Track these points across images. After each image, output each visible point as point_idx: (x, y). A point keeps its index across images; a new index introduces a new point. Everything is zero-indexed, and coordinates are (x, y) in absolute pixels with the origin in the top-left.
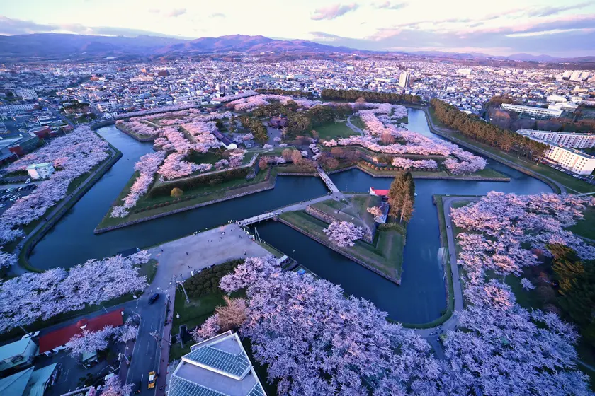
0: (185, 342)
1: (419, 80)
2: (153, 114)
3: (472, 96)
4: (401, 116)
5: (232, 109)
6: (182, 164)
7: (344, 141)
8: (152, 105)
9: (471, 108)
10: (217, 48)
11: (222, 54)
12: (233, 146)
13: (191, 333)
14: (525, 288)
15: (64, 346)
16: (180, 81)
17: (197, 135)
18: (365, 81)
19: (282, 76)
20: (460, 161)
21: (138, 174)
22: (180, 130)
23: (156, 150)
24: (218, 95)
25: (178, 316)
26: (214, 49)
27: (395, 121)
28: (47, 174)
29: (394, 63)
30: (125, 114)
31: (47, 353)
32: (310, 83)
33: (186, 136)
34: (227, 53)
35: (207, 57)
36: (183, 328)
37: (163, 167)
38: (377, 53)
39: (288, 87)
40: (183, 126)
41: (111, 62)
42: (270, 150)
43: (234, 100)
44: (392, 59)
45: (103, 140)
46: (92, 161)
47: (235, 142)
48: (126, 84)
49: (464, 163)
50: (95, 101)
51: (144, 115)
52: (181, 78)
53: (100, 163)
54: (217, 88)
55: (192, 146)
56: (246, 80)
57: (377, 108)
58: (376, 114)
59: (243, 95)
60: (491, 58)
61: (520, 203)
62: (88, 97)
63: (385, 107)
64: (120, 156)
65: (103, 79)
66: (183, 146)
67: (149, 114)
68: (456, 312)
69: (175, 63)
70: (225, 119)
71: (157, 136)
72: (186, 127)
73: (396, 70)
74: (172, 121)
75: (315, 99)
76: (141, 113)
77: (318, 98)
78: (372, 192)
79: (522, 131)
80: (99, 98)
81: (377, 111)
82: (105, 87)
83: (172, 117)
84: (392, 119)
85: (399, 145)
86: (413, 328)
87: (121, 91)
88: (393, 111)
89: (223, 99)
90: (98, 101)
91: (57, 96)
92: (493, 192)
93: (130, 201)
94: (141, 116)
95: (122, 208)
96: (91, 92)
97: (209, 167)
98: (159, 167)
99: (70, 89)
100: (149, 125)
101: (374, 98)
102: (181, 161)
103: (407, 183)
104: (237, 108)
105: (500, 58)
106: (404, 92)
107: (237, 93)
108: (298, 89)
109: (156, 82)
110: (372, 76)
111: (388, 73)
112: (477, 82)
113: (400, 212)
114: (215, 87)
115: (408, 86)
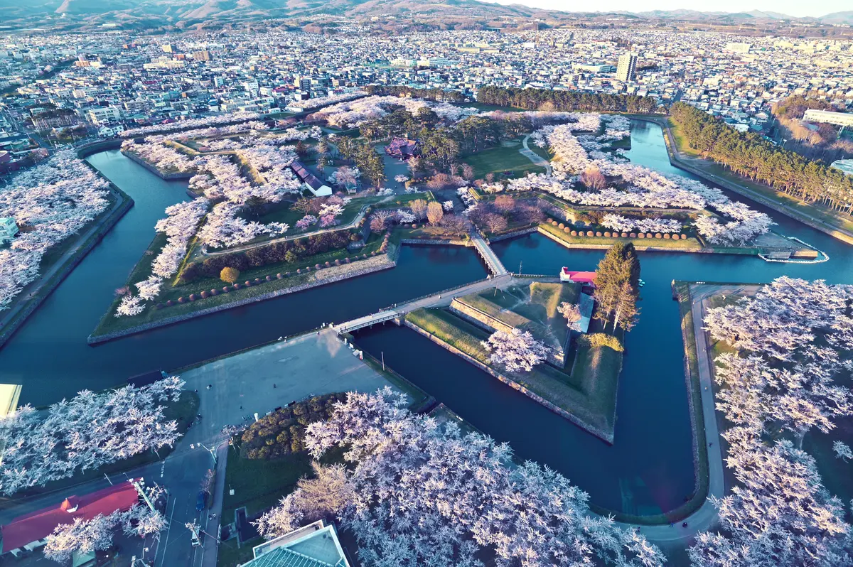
0: (243, 538)
1: (653, 68)
2: (185, 129)
3: (750, 94)
4: (619, 135)
5: (323, 123)
6: (238, 223)
7: (519, 184)
8: (183, 113)
9: (748, 119)
10: (295, 8)
11: (304, 19)
12: (325, 191)
13: (254, 524)
14: (840, 459)
15: (41, 540)
16: (231, 68)
17: (264, 170)
18: (554, 70)
19: (409, 62)
20: (723, 219)
21: (163, 240)
22: (233, 159)
23: (191, 196)
24: (298, 97)
25: (232, 492)
26: (288, 11)
27: (607, 145)
28: (7, 237)
29: (607, 35)
30: (137, 130)
31: (15, 552)
32: (457, 75)
33: (244, 171)
34: (312, 18)
35: (279, 24)
36: (242, 514)
37: (206, 227)
38: (577, 15)
39: (420, 82)
40: (238, 152)
41: (110, 32)
42: (387, 199)
43: (327, 105)
44: (605, 27)
45: (100, 176)
46: (80, 217)
47: (329, 184)
48: (138, 74)
49: (731, 225)
50: (85, 105)
51: (172, 131)
52: (233, 64)
53: (97, 217)
54: (297, 84)
55: (255, 192)
56: (347, 69)
57: (576, 121)
58: (575, 132)
59: (342, 96)
60: (788, 21)
61: (834, 299)
62: (73, 98)
63: (590, 121)
64: (131, 205)
65: (97, 65)
66: (239, 193)
67: (179, 130)
68: (712, 499)
69: (223, 35)
70: (310, 140)
71: (193, 171)
72: (245, 155)
73: (611, 48)
74: (220, 145)
75: (468, 105)
76: (166, 127)
77: (473, 103)
78: (564, 276)
79: (843, 161)
80: (90, 99)
81: (577, 126)
82: (101, 78)
83: (218, 137)
84: (602, 141)
85: (612, 190)
86: (634, 522)
87: (129, 86)
88: (604, 125)
89: (308, 103)
90: (90, 104)
91: (20, 96)
92: (785, 278)
93: (148, 289)
94: (165, 133)
95: (135, 300)
96: (77, 87)
97: (284, 227)
98: (198, 229)
99: (42, 82)
100: (179, 151)
101: (575, 100)
102: (235, 217)
103: (627, 265)
104: (332, 121)
105: (806, 20)
106: (625, 89)
107: (330, 93)
108: (437, 86)
109: (190, 70)
110: (567, 60)
111: (597, 54)
112: (760, 68)
113: (613, 313)
114: (292, 80)
115: (633, 77)
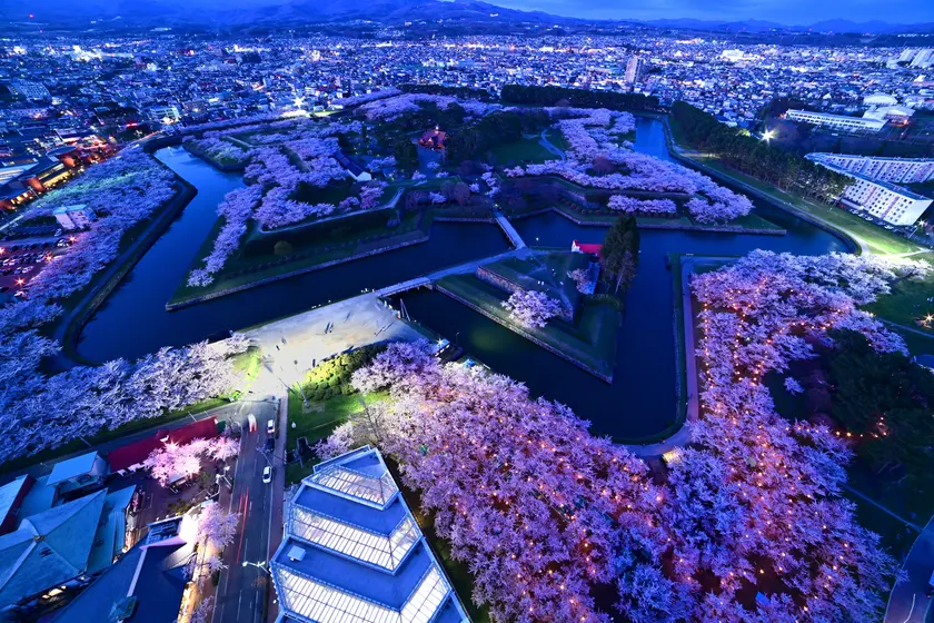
0: (305, 461)
1: (658, 71)
2: (239, 125)
3: (740, 96)
4: (625, 129)
5: (362, 117)
6: (289, 205)
7: (535, 169)
8: (237, 111)
9: (737, 117)
10: (334, 15)
11: (343, 24)
12: (365, 176)
13: (313, 448)
14: (789, 392)
16: (278, 70)
17: (309, 158)
18: (570, 72)
19: (441, 64)
20: (711, 202)
21: (222, 221)
22: (284, 151)
23: (248, 183)
24: (340, 95)
25: (294, 425)
26: (328, 17)
27: (616, 137)
28: (86, 222)
29: (618, 40)
30: (195, 126)
31: (121, 472)
32: (483, 73)
33: (293, 161)
34: (351, 23)
35: (320, 29)
36: (302, 442)
37: (260, 210)
38: (592, 22)
39: (449, 82)
40: (287, 144)
41: (162, 36)
42: (420, 183)
43: (365, 102)
44: (615, 34)
45: (166, 168)
46: (150, 203)
47: (368, 171)
48: (193, 77)
49: (717, 206)
50: (146, 105)
51: (226, 127)
52: (280, 67)
53: (164, 204)
54: (338, 83)
55: (303, 177)
56: (384, 70)
57: (588, 116)
58: (587, 126)
59: (378, 94)
60: (779, 30)
61: (798, 267)
62: (134, 98)
63: (602, 115)
64: (193, 192)
65: (152, 67)
66: (288, 177)
67: (233, 127)
68: (688, 423)
69: (269, 40)
70: (351, 133)
71: (247, 161)
72: (293, 147)
73: (621, 52)
74: (271, 138)
75: (493, 102)
76: (221, 123)
77: (497, 99)
78: (575, 248)
79: (814, 155)
80: (150, 99)
81: (588, 120)
82: (159, 80)
83: (269, 131)
84: (611, 135)
85: (619, 176)
86: (625, 443)
87: (186, 88)
88: (613, 121)
89: (349, 100)
90: (150, 104)
91: (83, 95)
92: (759, 250)
93: (214, 262)
94: (220, 129)
95: (203, 273)
96: (137, 88)
97: (330, 208)
98: (254, 210)
99: (102, 83)
100: (235, 144)
101: (589, 98)
102: (287, 200)
103: (628, 235)
104: (370, 116)
105: (796, 29)
106: (632, 89)
107: (369, 92)
108: (464, 84)
109: (240, 73)
110: (582, 63)
111: (609, 58)
112: (751, 73)
113: (615, 280)
114: (334, 79)
115: (640, 81)
